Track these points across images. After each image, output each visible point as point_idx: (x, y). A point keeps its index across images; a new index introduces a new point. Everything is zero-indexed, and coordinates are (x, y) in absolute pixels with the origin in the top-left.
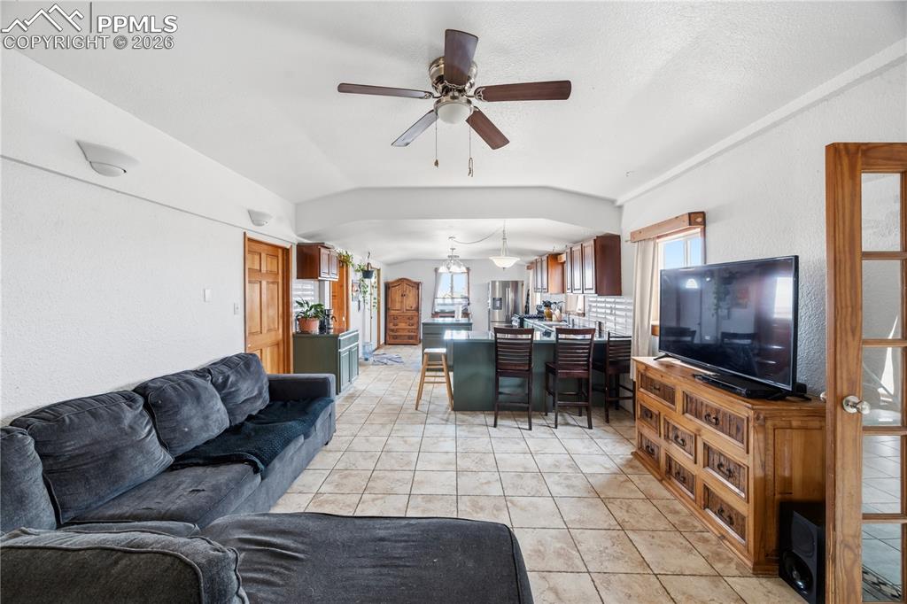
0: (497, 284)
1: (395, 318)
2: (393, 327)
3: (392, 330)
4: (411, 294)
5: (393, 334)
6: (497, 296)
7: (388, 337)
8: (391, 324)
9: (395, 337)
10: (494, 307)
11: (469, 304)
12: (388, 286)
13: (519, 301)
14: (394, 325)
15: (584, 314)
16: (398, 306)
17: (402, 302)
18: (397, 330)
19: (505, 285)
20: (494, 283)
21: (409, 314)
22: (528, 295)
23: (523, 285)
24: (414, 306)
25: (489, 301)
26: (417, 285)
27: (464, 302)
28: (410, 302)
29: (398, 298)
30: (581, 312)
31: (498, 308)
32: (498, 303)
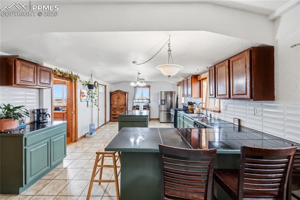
0: (163, 93)
1: (115, 109)
2: (114, 113)
3: (113, 115)
4: (122, 97)
5: (114, 116)
6: (163, 99)
7: (111, 118)
8: (113, 112)
9: (115, 118)
10: (162, 104)
11: (150, 102)
12: (111, 94)
13: (173, 101)
14: (114, 112)
15: (220, 112)
16: (116, 103)
17: (118, 101)
18: (115, 115)
19: (166, 93)
20: (161, 92)
21: (121, 107)
22: (177, 98)
23: (175, 93)
24: (124, 103)
25: (159, 101)
26: (125, 93)
27: (148, 101)
28: (122, 101)
29: (116, 99)
30: (218, 110)
31: (163, 104)
32: (163, 102)
